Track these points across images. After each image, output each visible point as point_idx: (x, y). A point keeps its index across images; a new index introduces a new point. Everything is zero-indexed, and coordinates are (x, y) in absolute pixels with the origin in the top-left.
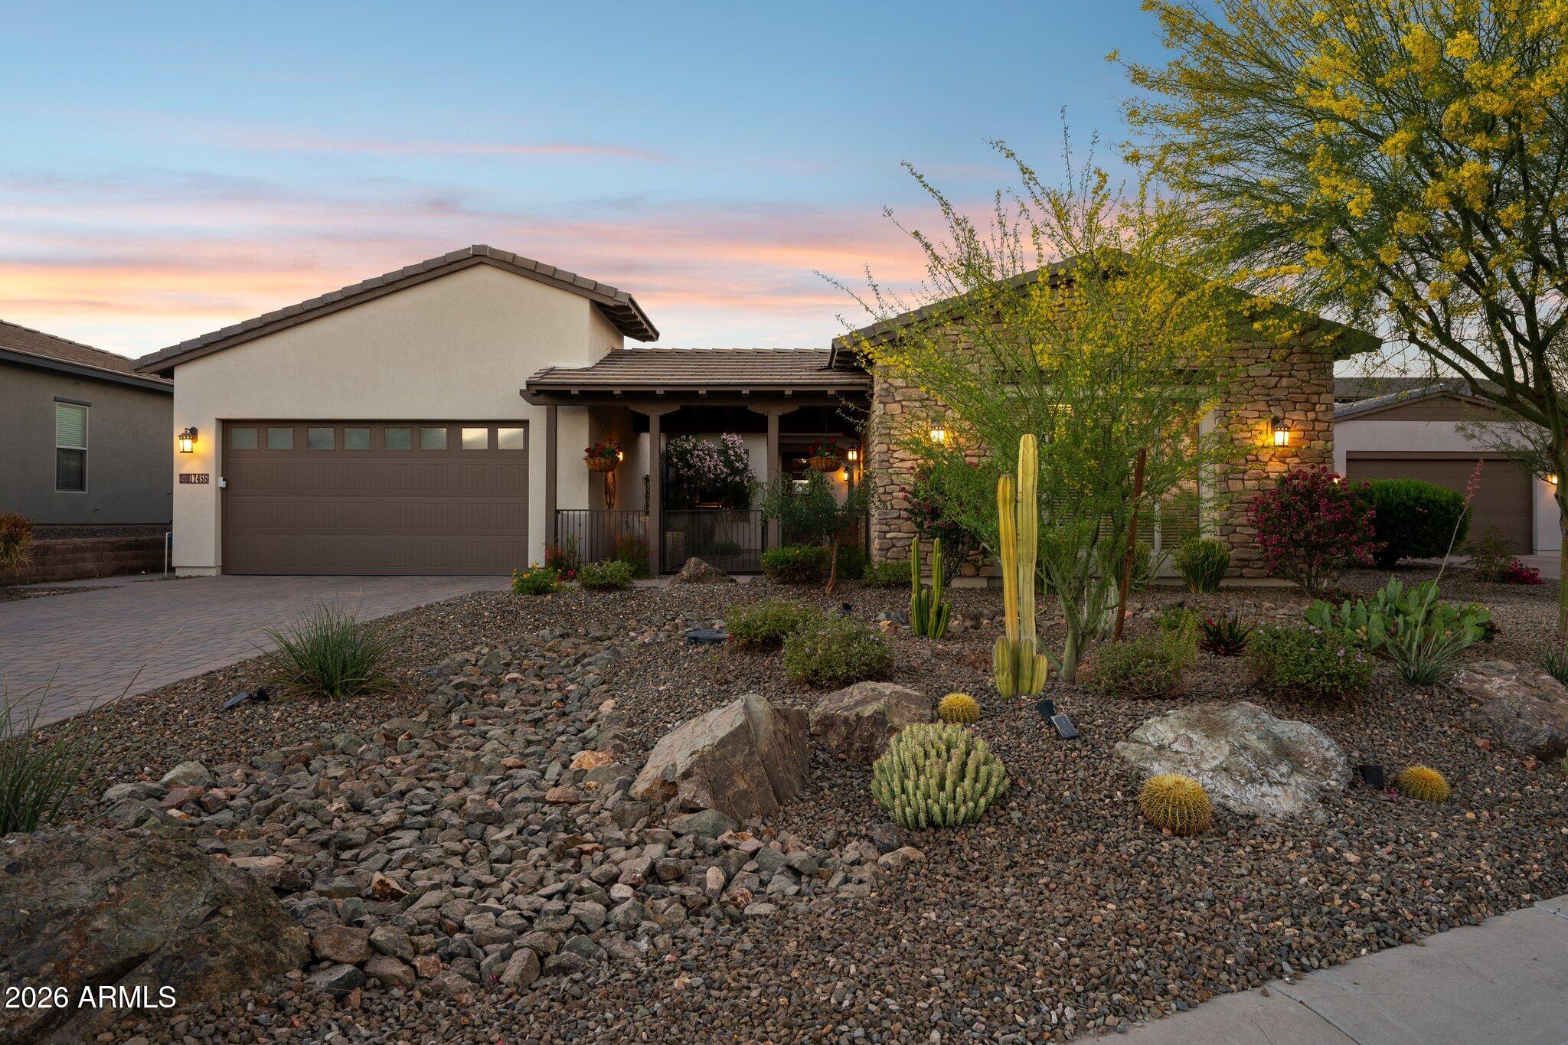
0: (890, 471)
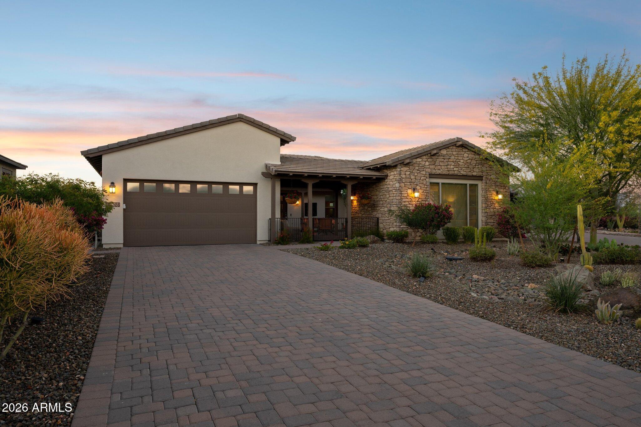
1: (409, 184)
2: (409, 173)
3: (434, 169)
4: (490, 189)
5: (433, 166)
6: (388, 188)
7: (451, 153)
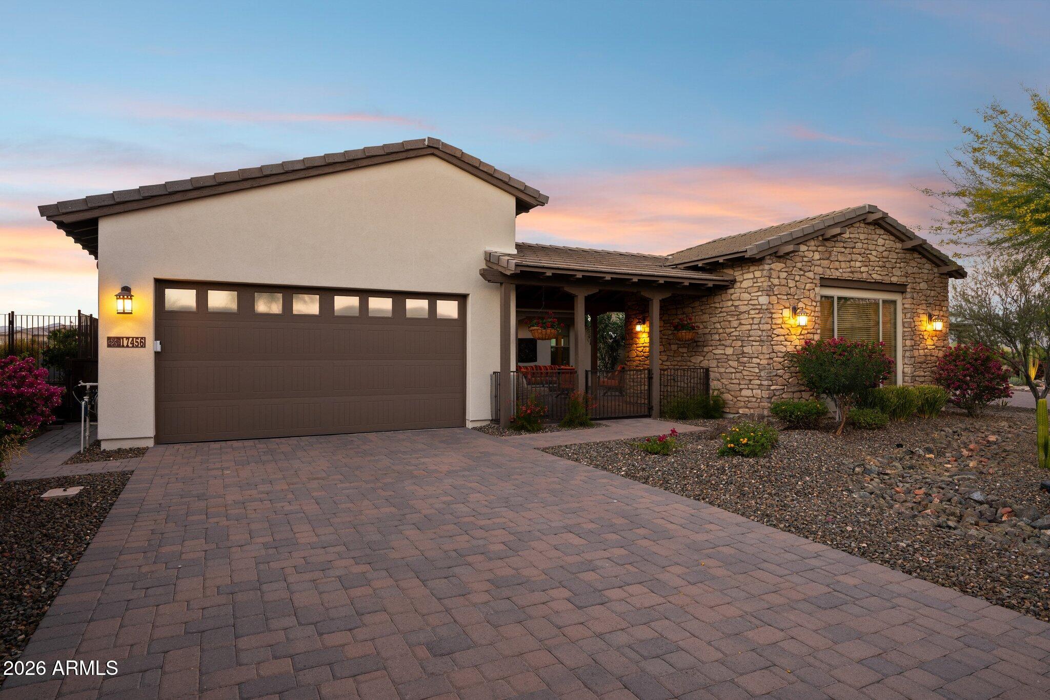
0: (772, 343)
1: (785, 297)
2: (785, 274)
3: (828, 268)
4: (919, 311)
5: (826, 262)
6: (736, 306)
7: (857, 236)
